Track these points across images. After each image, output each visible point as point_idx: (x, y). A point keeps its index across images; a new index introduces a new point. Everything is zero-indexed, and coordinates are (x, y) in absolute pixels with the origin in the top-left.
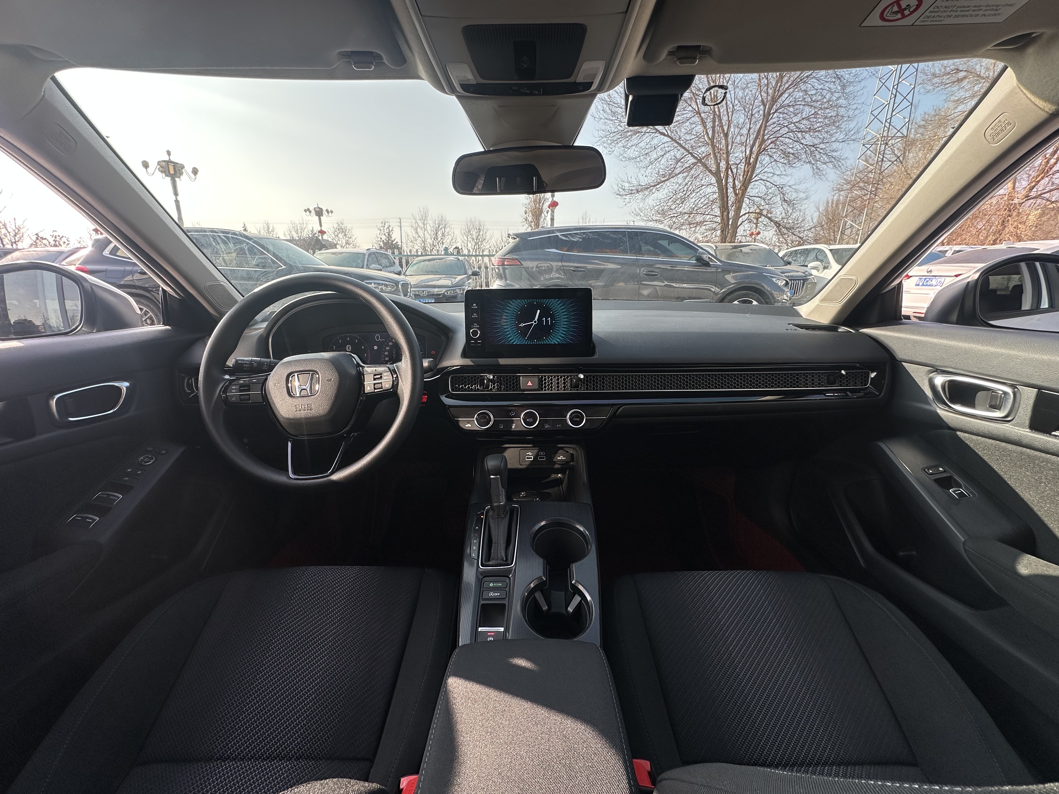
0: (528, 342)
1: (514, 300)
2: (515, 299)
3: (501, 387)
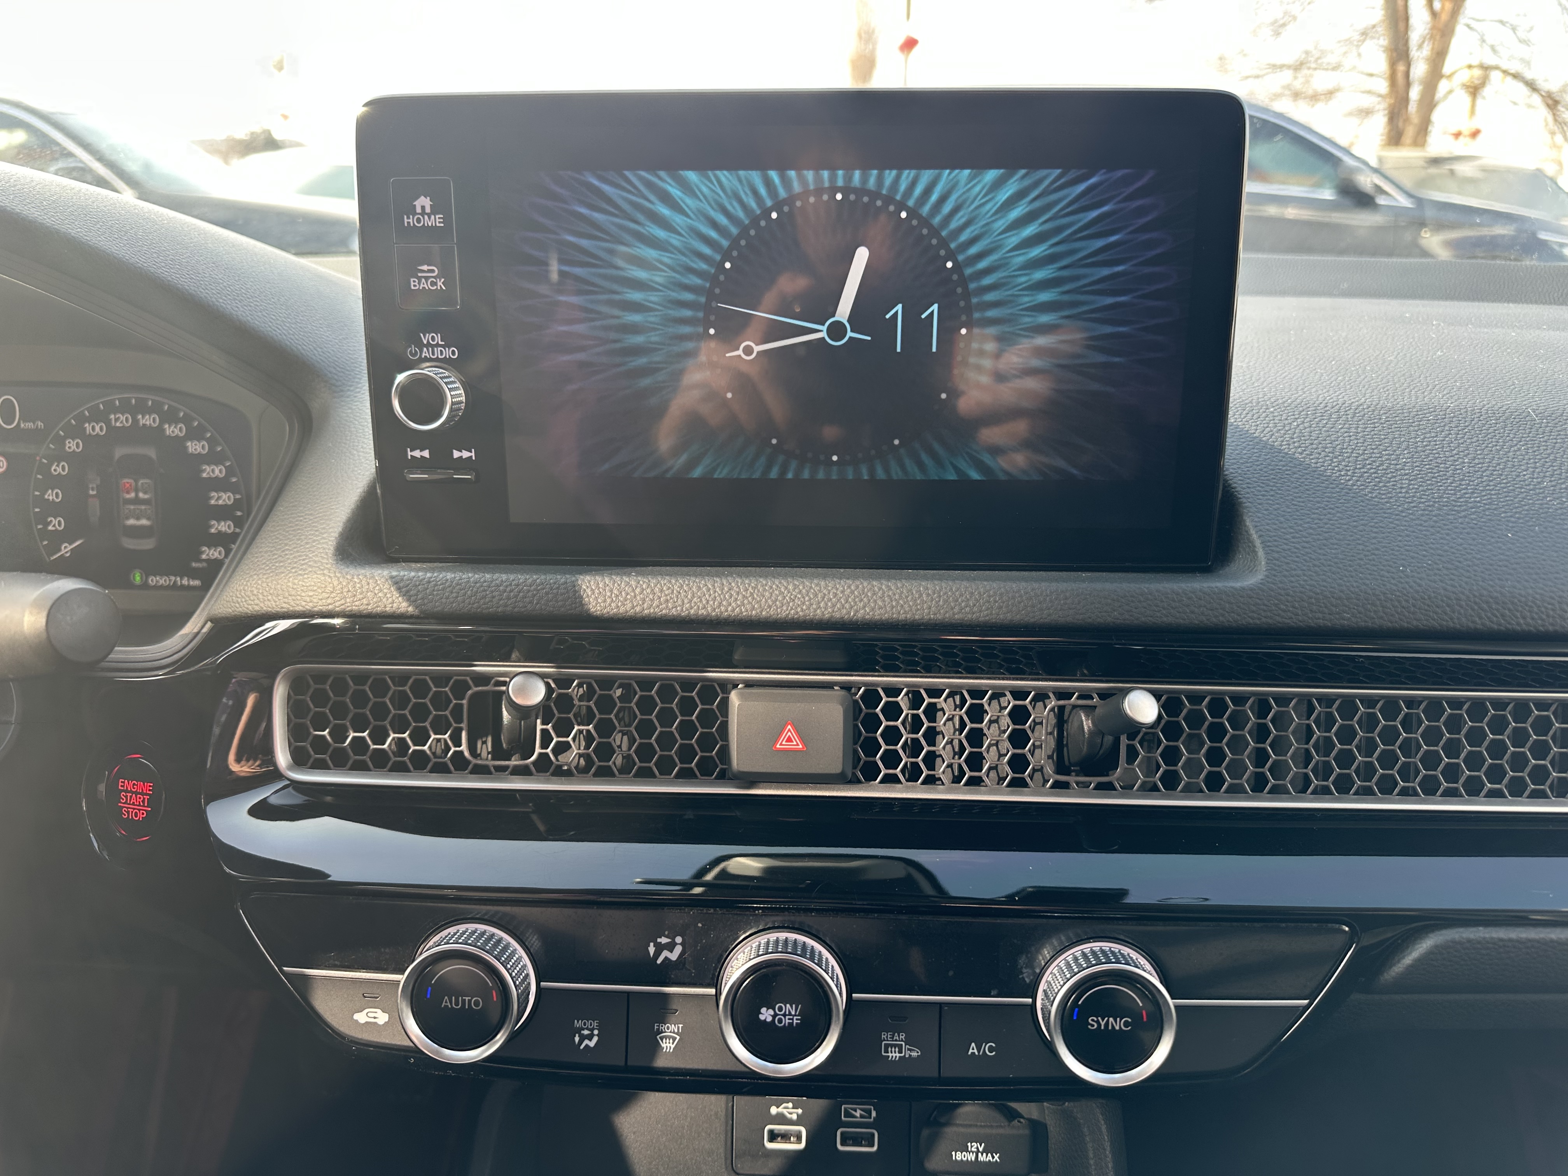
0: (784, 471)
1: (692, 176)
2: (701, 167)
3: (605, 751)
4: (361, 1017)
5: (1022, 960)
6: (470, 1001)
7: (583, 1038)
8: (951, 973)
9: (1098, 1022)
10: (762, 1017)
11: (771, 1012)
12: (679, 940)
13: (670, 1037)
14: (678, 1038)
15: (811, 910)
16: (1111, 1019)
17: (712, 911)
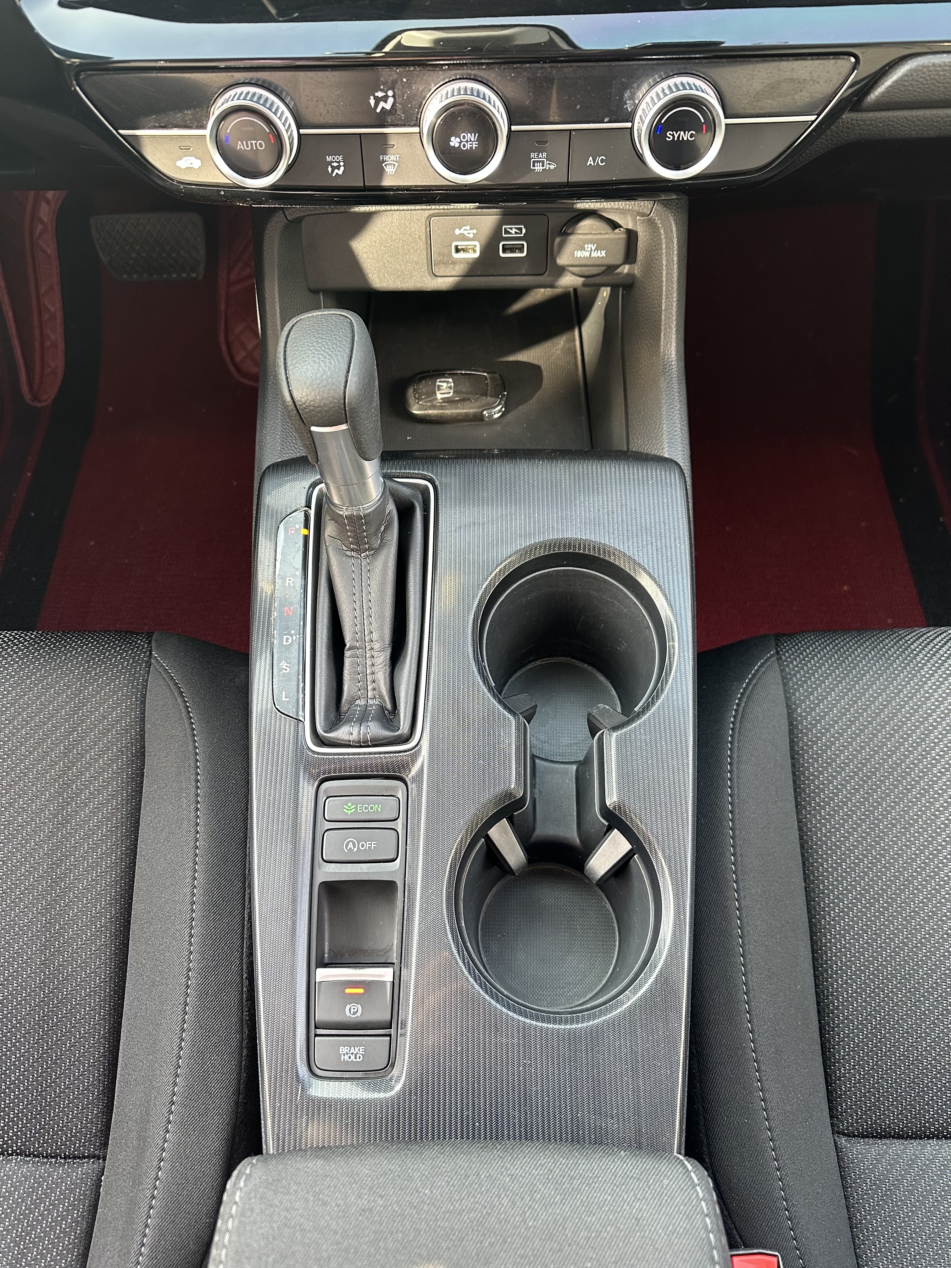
4: (183, 163)
5: (627, 94)
6: (256, 144)
7: (333, 168)
8: (578, 107)
9: (673, 135)
10: (452, 144)
11: (458, 140)
12: (390, 93)
13: (391, 164)
14: (397, 164)
15: (483, 64)
16: (682, 133)
17: (412, 68)
